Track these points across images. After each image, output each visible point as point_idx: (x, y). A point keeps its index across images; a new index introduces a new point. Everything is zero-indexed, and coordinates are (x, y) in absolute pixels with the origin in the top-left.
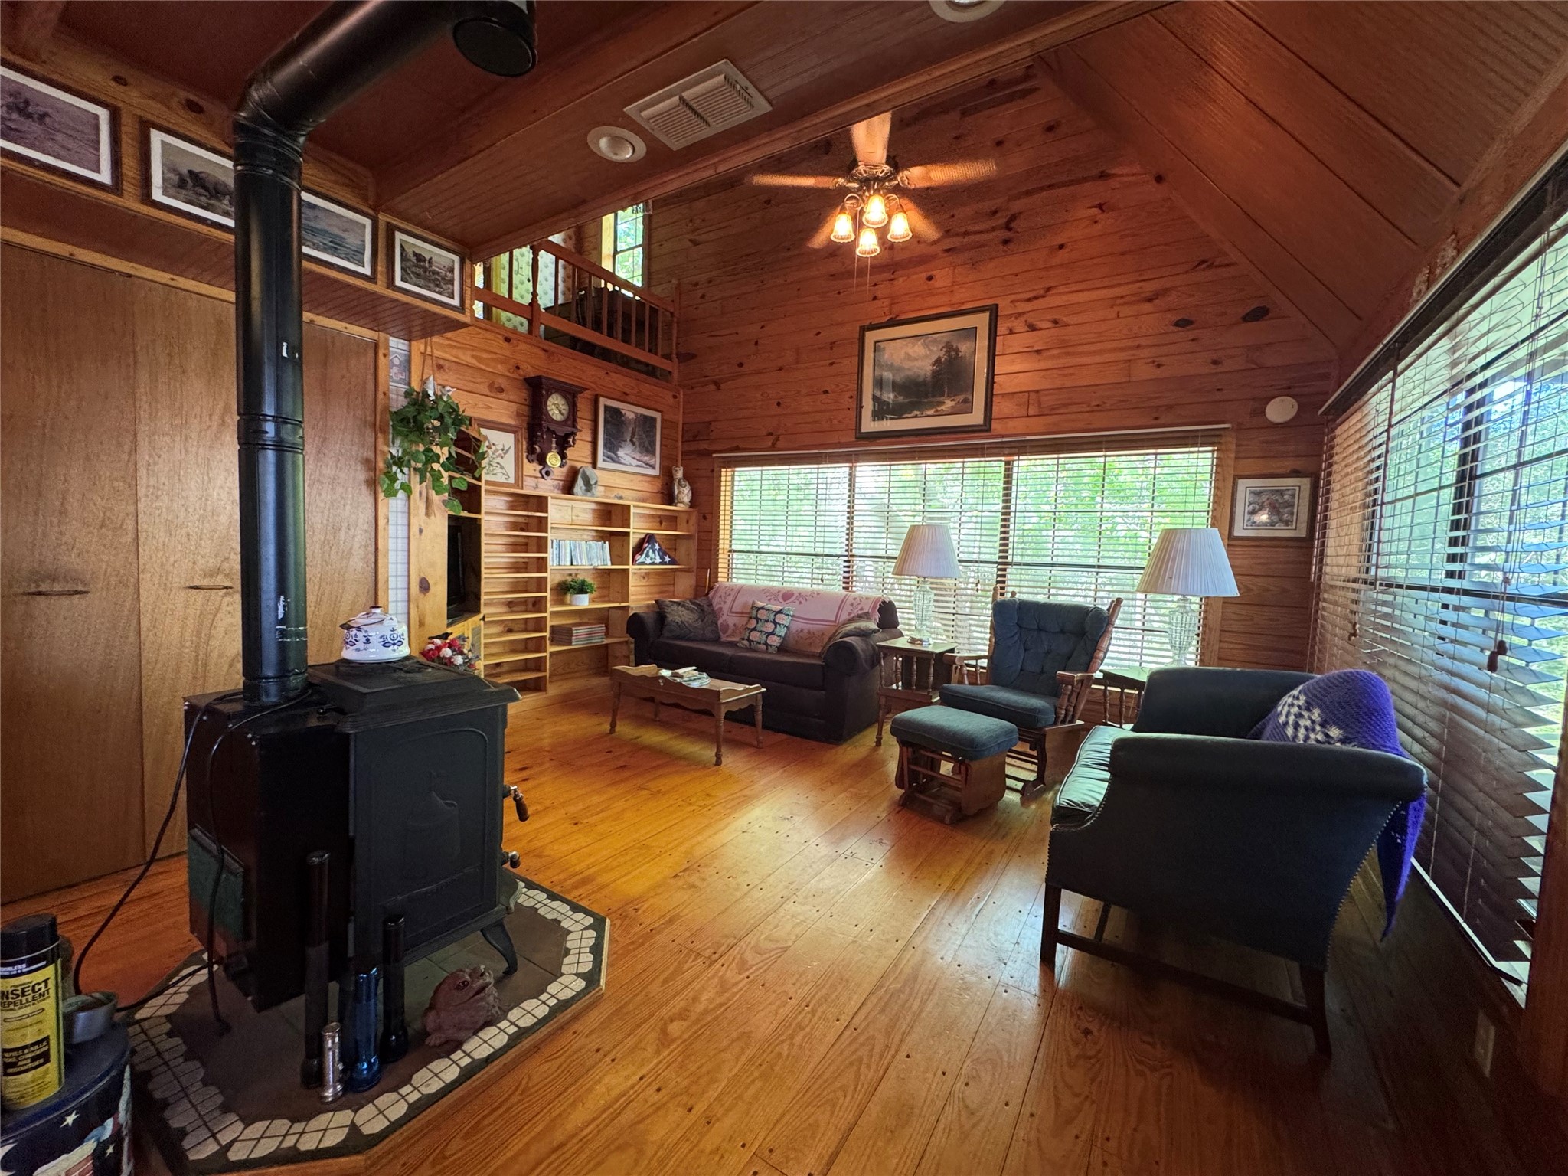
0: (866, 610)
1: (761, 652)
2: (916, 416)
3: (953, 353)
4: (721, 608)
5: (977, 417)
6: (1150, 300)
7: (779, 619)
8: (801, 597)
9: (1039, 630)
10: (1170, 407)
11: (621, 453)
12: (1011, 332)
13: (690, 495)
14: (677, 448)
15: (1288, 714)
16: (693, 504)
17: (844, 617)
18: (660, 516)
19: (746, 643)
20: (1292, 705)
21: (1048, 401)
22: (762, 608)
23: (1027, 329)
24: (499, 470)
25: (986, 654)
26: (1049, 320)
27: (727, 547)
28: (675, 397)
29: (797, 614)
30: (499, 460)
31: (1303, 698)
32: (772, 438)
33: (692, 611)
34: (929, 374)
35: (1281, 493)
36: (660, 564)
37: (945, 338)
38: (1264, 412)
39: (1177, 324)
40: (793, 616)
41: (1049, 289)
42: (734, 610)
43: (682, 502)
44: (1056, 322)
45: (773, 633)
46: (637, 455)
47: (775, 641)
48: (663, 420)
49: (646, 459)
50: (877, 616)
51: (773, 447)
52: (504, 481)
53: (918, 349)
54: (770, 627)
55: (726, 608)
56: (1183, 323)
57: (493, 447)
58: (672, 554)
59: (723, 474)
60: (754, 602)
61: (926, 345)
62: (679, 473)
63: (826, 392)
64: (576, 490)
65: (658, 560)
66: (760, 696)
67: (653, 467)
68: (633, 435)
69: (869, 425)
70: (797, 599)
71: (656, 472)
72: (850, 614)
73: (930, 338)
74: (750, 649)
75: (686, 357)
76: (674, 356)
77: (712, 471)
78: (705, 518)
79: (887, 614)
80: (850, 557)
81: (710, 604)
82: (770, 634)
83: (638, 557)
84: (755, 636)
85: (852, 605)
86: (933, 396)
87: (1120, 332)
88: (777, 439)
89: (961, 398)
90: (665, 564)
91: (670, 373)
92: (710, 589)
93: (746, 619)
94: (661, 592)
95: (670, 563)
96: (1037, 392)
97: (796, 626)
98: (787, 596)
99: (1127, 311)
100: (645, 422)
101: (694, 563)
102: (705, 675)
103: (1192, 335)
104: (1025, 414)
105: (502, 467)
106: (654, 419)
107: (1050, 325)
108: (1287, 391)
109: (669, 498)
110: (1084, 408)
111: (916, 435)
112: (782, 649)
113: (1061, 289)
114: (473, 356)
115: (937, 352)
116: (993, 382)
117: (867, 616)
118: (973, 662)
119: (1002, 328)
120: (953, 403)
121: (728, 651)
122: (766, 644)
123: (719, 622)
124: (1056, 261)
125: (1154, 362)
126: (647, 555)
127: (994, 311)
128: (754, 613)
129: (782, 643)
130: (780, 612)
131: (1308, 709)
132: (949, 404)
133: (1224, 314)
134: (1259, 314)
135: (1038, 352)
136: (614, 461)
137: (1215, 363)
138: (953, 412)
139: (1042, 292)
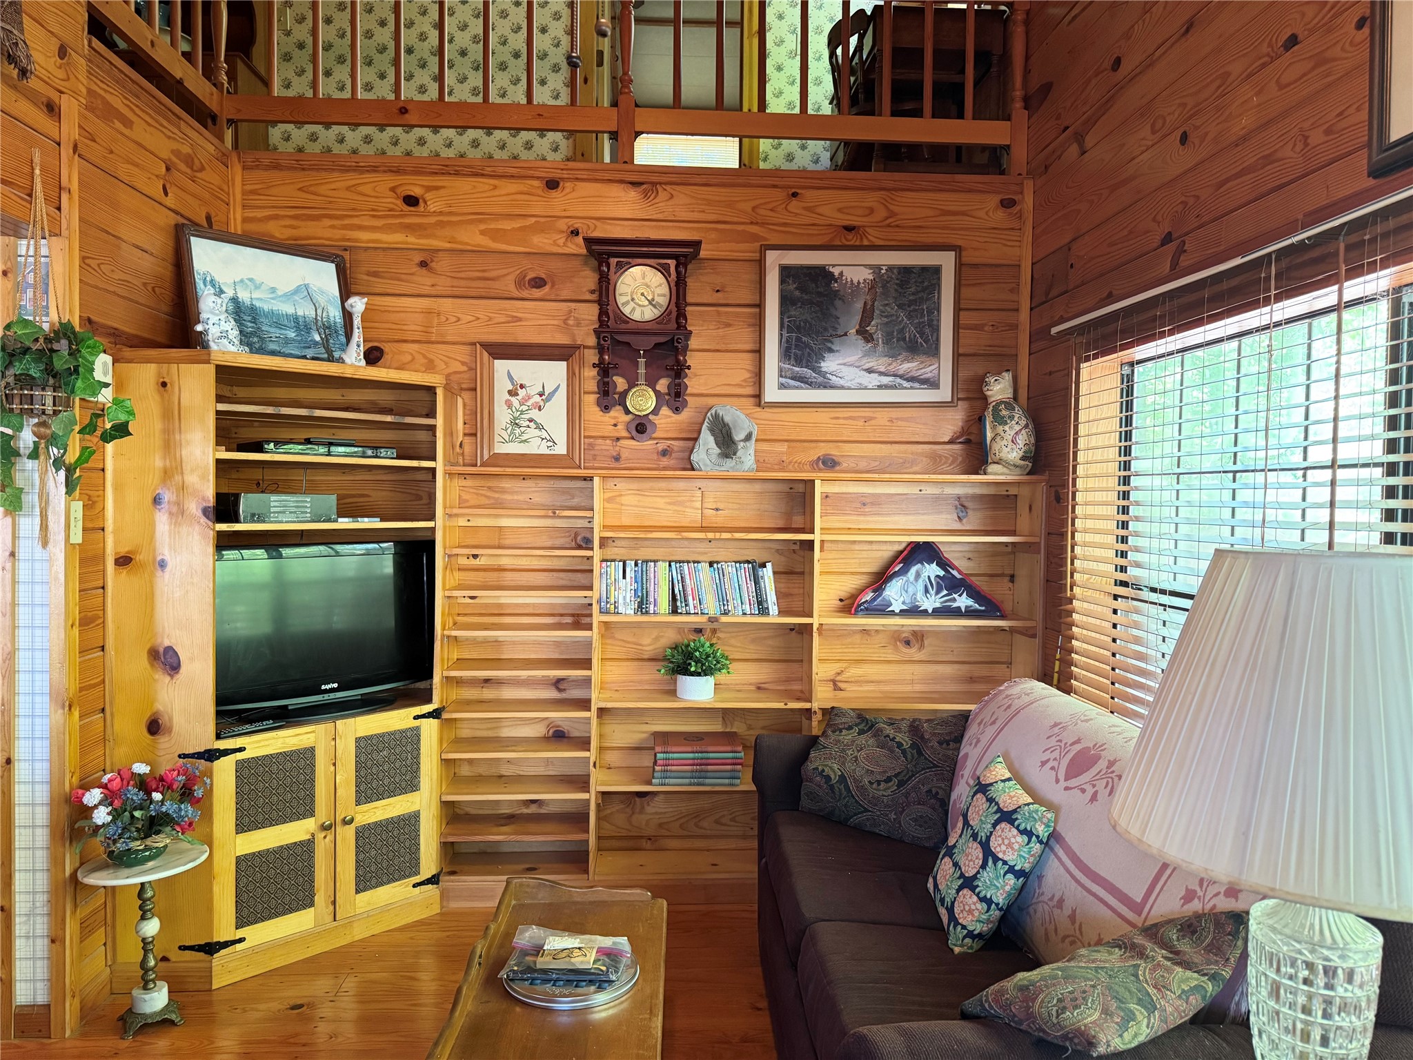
11: (830, 364)
14: (1014, 327)
24: (532, 432)
28: (1007, 204)
30: (534, 414)
32: (1172, 247)
43: (1003, 460)
46: (881, 363)
48: (960, 266)
49: (907, 367)
52: (543, 450)
57: (522, 393)
59: (1082, 378)
62: (999, 388)
64: (698, 457)
67: (933, 384)
68: (867, 316)
76: (1015, 106)
83: (866, 595)
88: (1181, 250)
91: (1001, 149)
100: (903, 284)
105: (539, 427)
106: (936, 271)
114: (483, 233)
136: (811, 385)
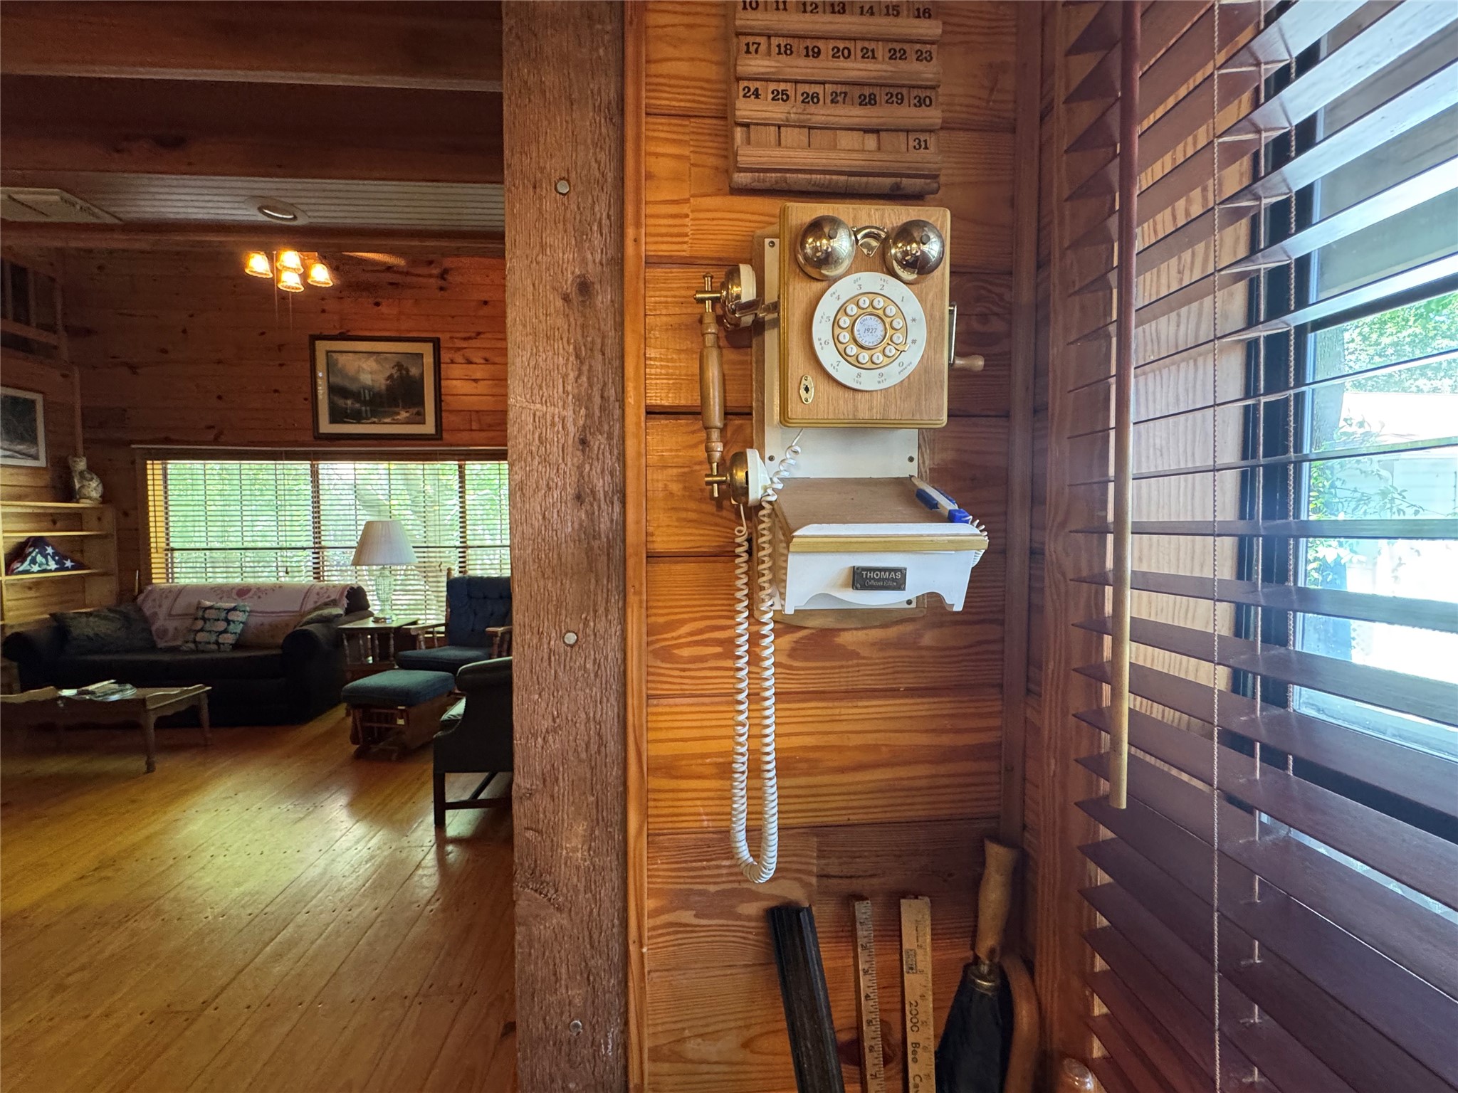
0: (332, 598)
1: (213, 651)
2: (374, 423)
3: (404, 372)
4: (155, 614)
5: (429, 428)
7: (232, 616)
8: (261, 591)
9: (485, 598)
12: (452, 362)
13: (100, 489)
14: (72, 435)
16: (105, 499)
17: (310, 605)
18: (51, 514)
19: (192, 646)
21: (487, 419)
22: (211, 608)
23: (464, 361)
25: (443, 622)
26: (481, 358)
27: (164, 545)
29: (254, 609)
32: (215, 431)
33: (111, 620)
34: (383, 387)
36: (56, 570)
37: (397, 358)
40: (251, 611)
41: (479, 334)
42: (174, 612)
43: (90, 498)
44: (486, 360)
45: (225, 631)
47: (229, 639)
48: (46, 402)
49: (20, 448)
50: (345, 602)
51: (216, 441)
53: (369, 365)
54: (222, 626)
55: (162, 613)
58: (78, 556)
59: (149, 467)
60: (199, 603)
61: (377, 361)
62: (80, 464)
63: (276, 391)
65: (53, 565)
66: (205, 695)
67: (36, 458)
69: (326, 427)
70: (255, 594)
71: (42, 463)
72: (316, 602)
73: (382, 356)
74: (197, 651)
75: (75, 333)
76: (60, 328)
77: (133, 462)
78: (126, 514)
79: (356, 600)
80: (318, 548)
81: (140, 610)
82: (221, 633)
83: (15, 565)
84: (201, 637)
85: (318, 594)
86: (390, 407)
88: (221, 433)
89: (415, 410)
90: (67, 569)
91: (56, 348)
92: (141, 591)
93: (190, 621)
94: (61, 603)
95: (73, 568)
96: (477, 412)
97: (254, 621)
98: (243, 591)
101: (114, 565)
102: (129, 686)
104: (468, 428)
106: (33, 402)
107: (483, 361)
109: (68, 493)
111: (376, 439)
112: (237, 646)
113: (488, 335)
115: (389, 370)
116: (441, 402)
117: (334, 603)
118: (431, 630)
119: (445, 356)
120: (407, 415)
121: (166, 658)
122: (217, 643)
123: (154, 628)
124: (481, 313)
126: (34, 561)
127: (437, 344)
128: (200, 613)
129: (237, 641)
130: (234, 609)
132: (404, 415)
135: (475, 381)
138: (408, 422)
139: (473, 335)
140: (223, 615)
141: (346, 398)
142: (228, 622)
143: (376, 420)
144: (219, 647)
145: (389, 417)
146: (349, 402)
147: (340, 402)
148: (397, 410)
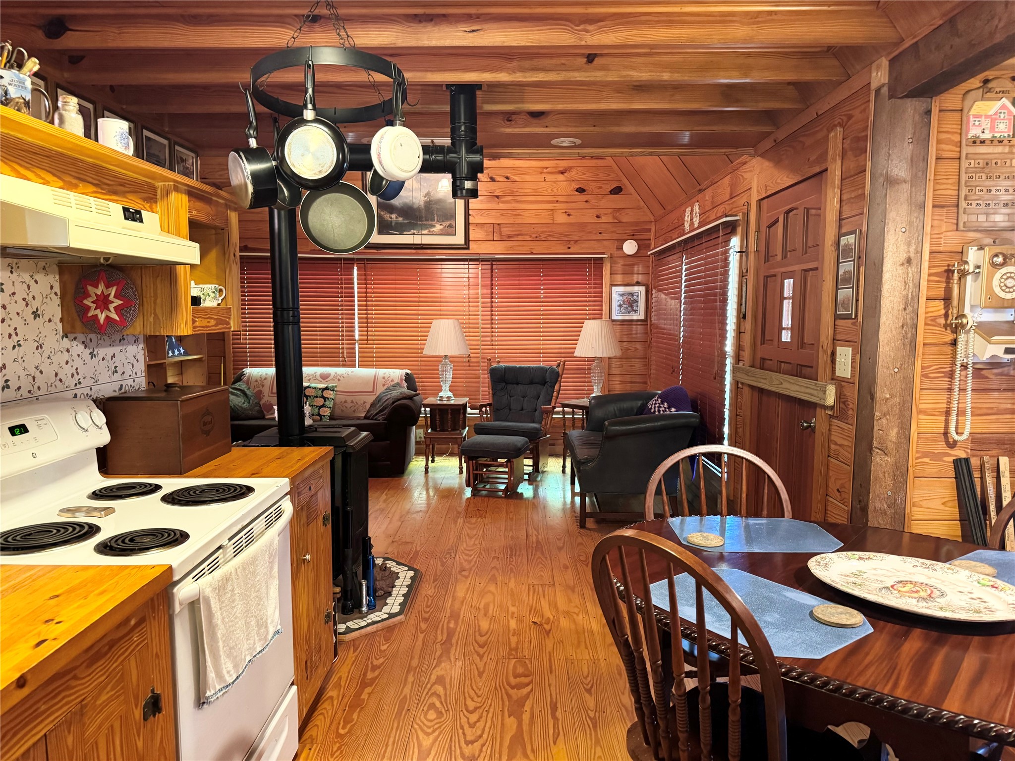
0: (396, 381)
2: (414, 234)
5: (459, 239)
6: (562, 173)
7: (326, 394)
8: (338, 375)
9: (518, 384)
10: (576, 241)
15: (655, 407)
17: (379, 387)
20: (656, 404)
21: (506, 231)
23: (489, 180)
26: (503, 176)
31: (659, 400)
35: (632, 295)
38: (622, 248)
39: (577, 190)
40: (337, 392)
44: (507, 178)
45: (323, 406)
47: (326, 412)
54: (320, 401)
55: (266, 391)
56: (581, 190)
65: (176, 352)
69: (376, 237)
70: (335, 377)
72: (383, 384)
79: (411, 383)
81: (249, 388)
82: (321, 407)
85: (384, 378)
86: (427, 221)
87: (546, 190)
89: (448, 223)
95: (185, 354)
96: (499, 224)
97: (341, 398)
98: (324, 375)
99: (550, 178)
103: (585, 198)
104: (492, 239)
107: (504, 179)
108: (632, 237)
110: (527, 238)
116: (469, 215)
120: (441, 227)
122: (319, 415)
125: (566, 212)
129: (333, 413)
130: (327, 388)
131: (663, 404)
132: (438, 227)
133: (601, 188)
134: (617, 191)
135: (497, 197)
137: (598, 217)
138: (442, 233)
140: (320, 393)
141: (391, 213)
142: (325, 399)
143: (415, 231)
144: (321, 419)
145: (426, 228)
146: (394, 216)
147: (387, 216)
148: (433, 223)
